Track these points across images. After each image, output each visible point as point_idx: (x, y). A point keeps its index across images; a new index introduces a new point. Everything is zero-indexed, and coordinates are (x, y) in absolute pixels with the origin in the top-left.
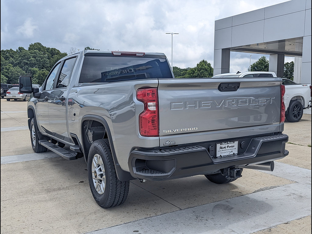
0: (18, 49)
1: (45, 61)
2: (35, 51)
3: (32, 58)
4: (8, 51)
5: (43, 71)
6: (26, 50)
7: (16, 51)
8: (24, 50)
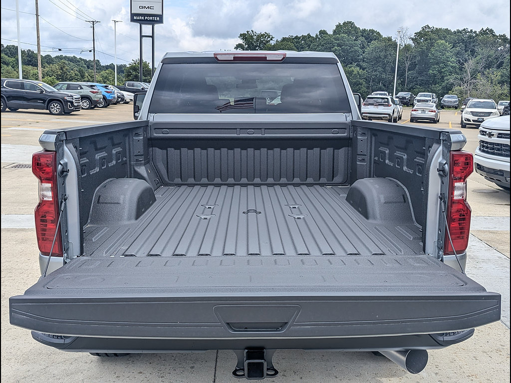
0: (318, 34)
1: (356, 51)
2: (343, 35)
3: (336, 48)
4: (304, 37)
5: (350, 67)
6: (329, 35)
7: (315, 36)
8: (327, 34)
